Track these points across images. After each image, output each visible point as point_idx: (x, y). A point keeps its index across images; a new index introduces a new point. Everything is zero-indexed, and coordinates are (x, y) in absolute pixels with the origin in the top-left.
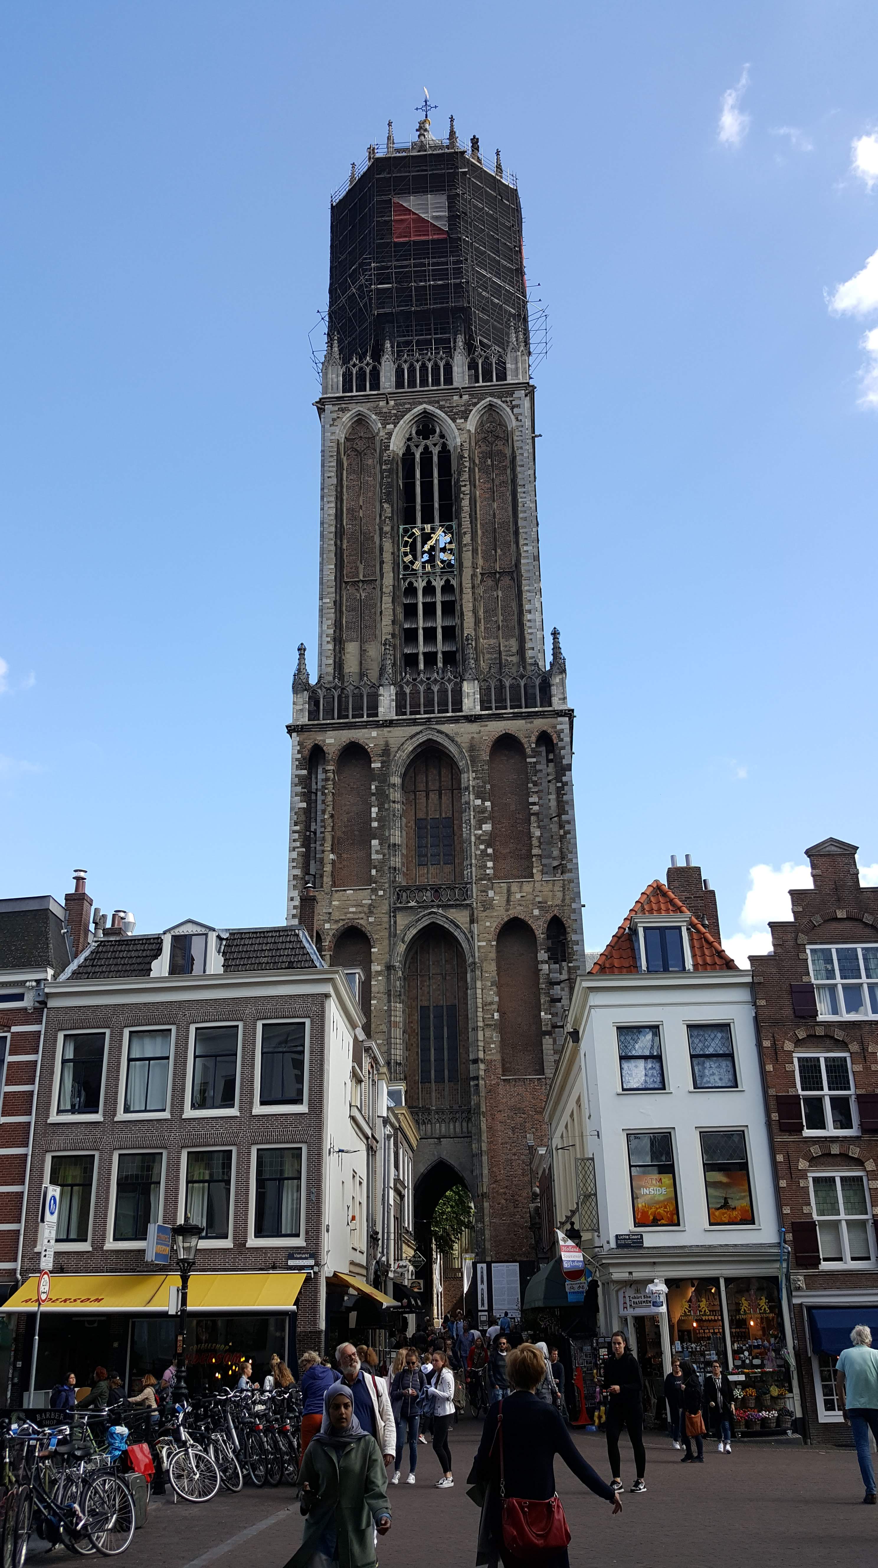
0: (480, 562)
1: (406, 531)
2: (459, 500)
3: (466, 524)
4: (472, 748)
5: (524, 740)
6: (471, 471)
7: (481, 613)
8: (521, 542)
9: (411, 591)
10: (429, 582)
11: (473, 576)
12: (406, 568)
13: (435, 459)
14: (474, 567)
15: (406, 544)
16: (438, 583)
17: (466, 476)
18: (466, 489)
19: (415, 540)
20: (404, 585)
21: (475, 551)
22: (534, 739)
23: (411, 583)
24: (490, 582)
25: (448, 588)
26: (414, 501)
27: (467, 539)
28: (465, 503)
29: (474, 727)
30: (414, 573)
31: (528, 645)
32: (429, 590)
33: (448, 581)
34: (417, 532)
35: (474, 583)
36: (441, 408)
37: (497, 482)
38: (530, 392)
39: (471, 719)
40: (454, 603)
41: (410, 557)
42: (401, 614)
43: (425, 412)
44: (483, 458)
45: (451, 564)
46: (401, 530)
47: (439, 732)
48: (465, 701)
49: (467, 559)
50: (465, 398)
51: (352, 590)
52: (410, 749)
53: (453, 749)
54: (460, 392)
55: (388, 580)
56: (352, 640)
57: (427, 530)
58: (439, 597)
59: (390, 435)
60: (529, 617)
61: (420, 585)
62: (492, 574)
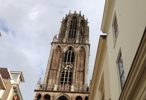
0: (77, 69)
1: (64, 63)
2: (74, 59)
3: (75, 63)
4: (72, 98)
5: (82, 97)
6: (77, 55)
7: (77, 77)
8: (85, 66)
9: (64, 72)
10: (67, 71)
11: (76, 70)
12: (63, 68)
13: (71, 53)
14: (76, 69)
15: (64, 65)
16: (69, 72)
17: (76, 56)
18: (76, 58)
19: (66, 64)
20: (62, 71)
21: (76, 67)
22: (84, 97)
23: (64, 71)
25: (71, 73)
26: (66, 59)
27: (75, 65)
28: (76, 60)
29: (72, 94)
31: (85, 82)
32: (67, 73)
33: (71, 72)
34: (66, 63)
35: (76, 72)
36: (73, 46)
37: (82, 58)
38: (89, 45)
39: (72, 92)
40: (71, 75)
41: (64, 67)
42: (61, 76)
43: (70, 46)
44: (80, 54)
45: (72, 69)
46: (63, 63)
47: (65, 94)
48: (71, 89)
49: (75, 68)
50: (78, 45)
51: (52, 71)
52: (59, 97)
53: (68, 97)
54: (77, 44)
55: (59, 70)
56: (51, 79)
57: (68, 63)
58: (69, 74)
59: (63, 49)
60: (86, 78)
61: (66, 71)
62: (79, 71)
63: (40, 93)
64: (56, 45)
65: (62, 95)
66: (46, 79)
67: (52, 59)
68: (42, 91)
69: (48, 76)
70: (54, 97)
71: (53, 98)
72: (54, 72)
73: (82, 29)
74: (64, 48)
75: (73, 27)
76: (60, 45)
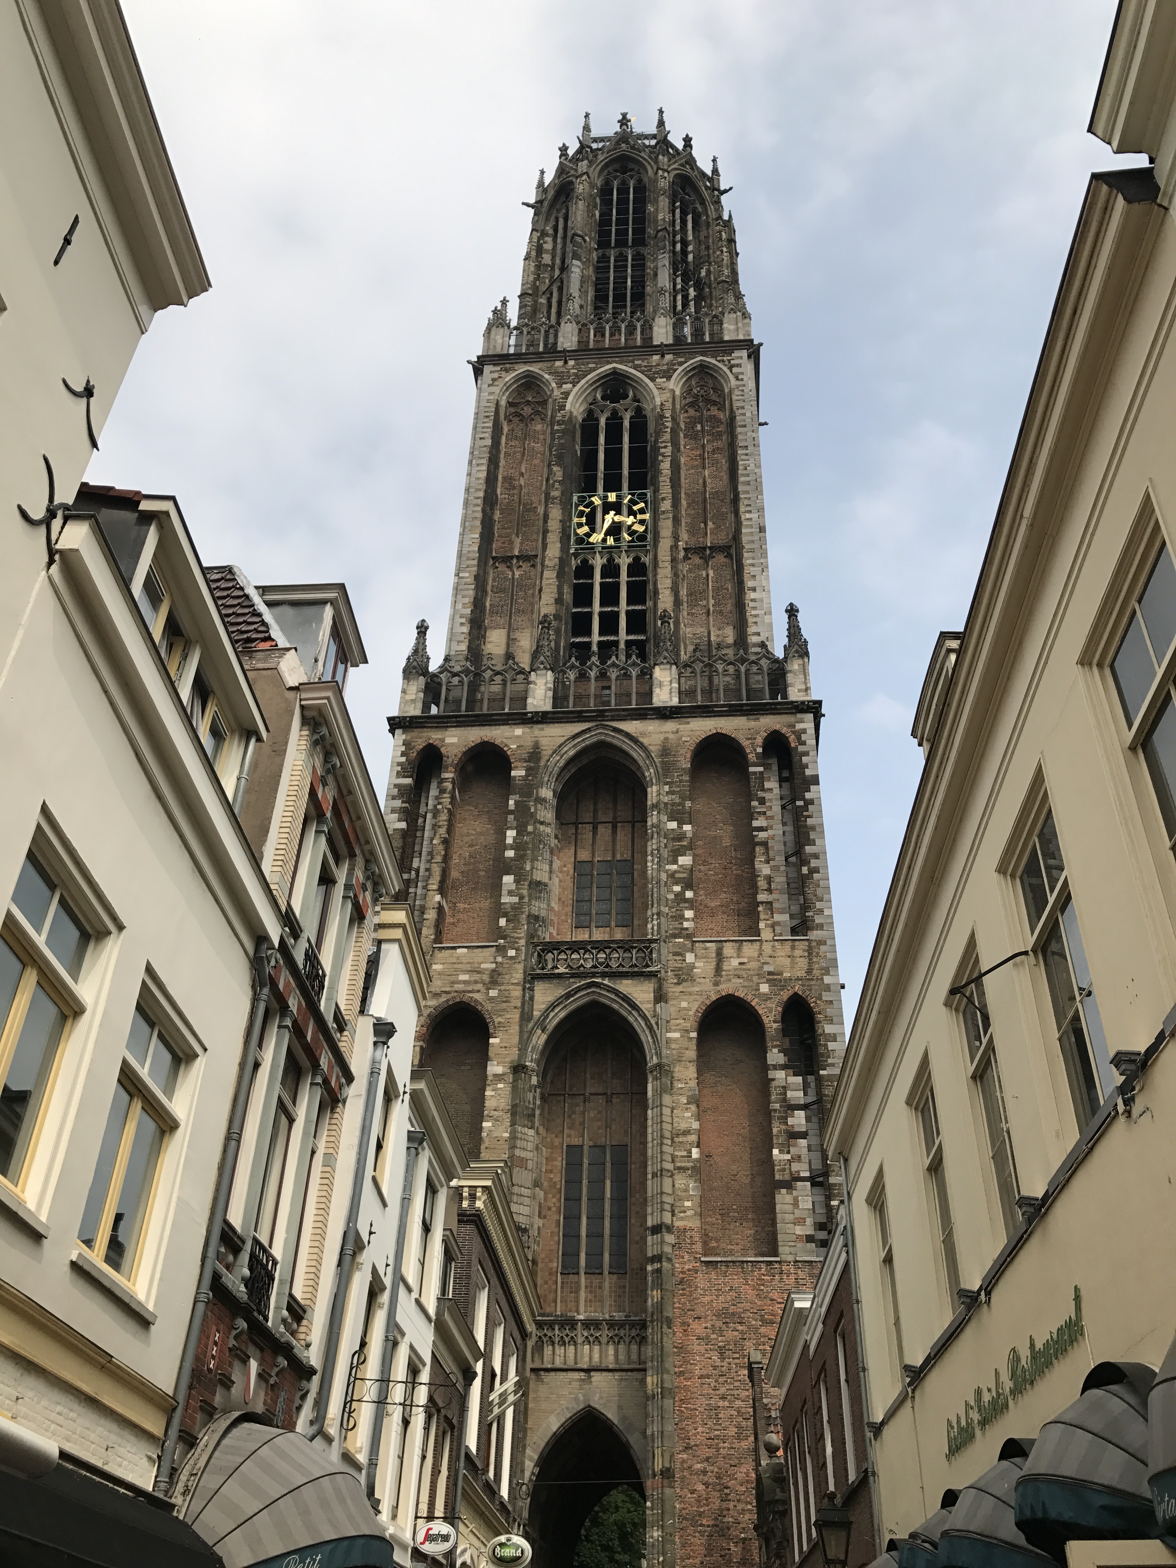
0: (684, 536)
1: (582, 500)
2: (656, 464)
3: (666, 489)
4: (665, 751)
5: (745, 743)
6: (674, 432)
7: (683, 592)
8: (742, 509)
9: (585, 570)
10: (611, 560)
11: (674, 548)
12: (580, 540)
13: (626, 423)
14: (676, 538)
15: (581, 514)
16: (624, 562)
17: (667, 437)
18: (668, 451)
19: (594, 510)
20: (574, 563)
21: (676, 521)
22: (759, 741)
23: (585, 561)
24: (696, 560)
25: (636, 568)
26: (595, 468)
27: (666, 505)
28: (665, 466)
29: (670, 726)
30: (592, 548)
31: (751, 629)
32: (611, 570)
33: (637, 559)
34: (596, 501)
35: (674, 560)
36: (635, 367)
37: (709, 448)
38: (754, 352)
39: (665, 714)
40: (644, 583)
41: (586, 529)
42: (568, 596)
43: (615, 372)
44: (691, 423)
45: (642, 537)
46: (575, 499)
47: (616, 730)
48: (656, 691)
49: (666, 528)
50: (669, 357)
51: (502, 567)
52: (572, 753)
53: (636, 754)
54: (662, 350)
55: (553, 551)
56: (498, 627)
57: (612, 497)
58: (624, 577)
59: (566, 394)
60: (753, 595)
61: (598, 562)
62: (700, 550)
63: (434, 736)
64: (509, 377)
65: (590, 739)
66: (465, 629)
67: (491, 480)
68: (442, 722)
69: (478, 604)
70: (535, 755)
71: (528, 770)
72: (517, 574)
73: (685, 243)
74: (568, 386)
75: (622, 233)
76: (534, 368)
